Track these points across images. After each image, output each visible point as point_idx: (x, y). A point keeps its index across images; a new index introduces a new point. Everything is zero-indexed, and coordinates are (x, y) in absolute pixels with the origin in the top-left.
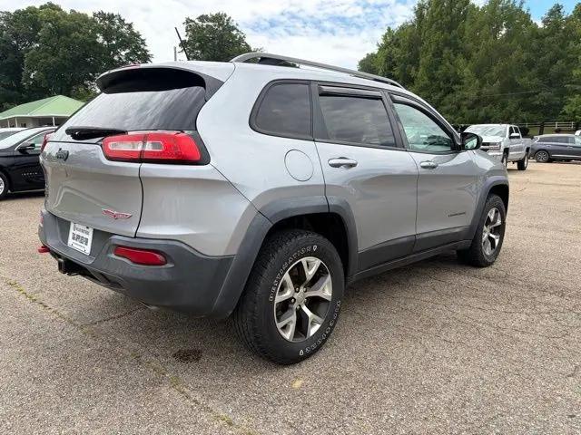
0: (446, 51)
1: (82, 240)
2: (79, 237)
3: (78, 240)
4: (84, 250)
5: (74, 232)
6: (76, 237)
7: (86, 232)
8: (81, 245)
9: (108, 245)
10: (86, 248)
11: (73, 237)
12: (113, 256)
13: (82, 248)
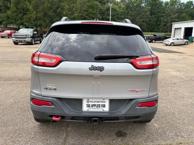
1: (98, 106)
2: (95, 105)
3: (94, 107)
4: (102, 110)
5: (88, 104)
6: (91, 106)
7: (102, 102)
8: (99, 108)
9: (135, 104)
10: (104, 108)
11: (88, 106)
12: (138, 107)
13: (100, 109)
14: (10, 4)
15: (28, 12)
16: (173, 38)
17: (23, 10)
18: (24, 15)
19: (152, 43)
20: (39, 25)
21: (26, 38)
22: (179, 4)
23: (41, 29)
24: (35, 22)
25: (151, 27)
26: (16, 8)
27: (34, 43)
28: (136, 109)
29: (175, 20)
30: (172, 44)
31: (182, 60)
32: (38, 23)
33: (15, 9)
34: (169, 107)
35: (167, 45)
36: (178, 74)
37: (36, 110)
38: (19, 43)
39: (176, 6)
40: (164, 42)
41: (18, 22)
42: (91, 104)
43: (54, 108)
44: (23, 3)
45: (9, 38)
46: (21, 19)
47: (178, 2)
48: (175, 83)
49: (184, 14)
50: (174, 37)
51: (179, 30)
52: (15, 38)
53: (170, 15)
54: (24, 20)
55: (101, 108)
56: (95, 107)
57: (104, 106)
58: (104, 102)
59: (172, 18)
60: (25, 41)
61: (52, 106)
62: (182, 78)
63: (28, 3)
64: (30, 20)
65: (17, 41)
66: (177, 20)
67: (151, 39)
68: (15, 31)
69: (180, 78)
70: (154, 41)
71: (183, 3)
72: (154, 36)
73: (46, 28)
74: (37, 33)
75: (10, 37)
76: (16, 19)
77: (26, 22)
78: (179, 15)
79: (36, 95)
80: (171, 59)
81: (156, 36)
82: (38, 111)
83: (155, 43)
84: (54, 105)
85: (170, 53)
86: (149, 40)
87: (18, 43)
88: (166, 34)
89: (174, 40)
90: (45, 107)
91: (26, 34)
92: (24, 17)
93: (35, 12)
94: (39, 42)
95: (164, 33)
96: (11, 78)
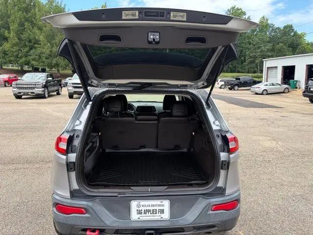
0: (26, 24)
1: (154, 212)
2: (149, 211)
3: (147, 213)
4: (160, 217)
5: (138, 209)
6: (143, 212)
7: (159, 206)
8: (155, 215)
9: (207, 207)
10: (162, 215)
11: (139, 212)
12: (211, 212)
13: (157, 217)
14: (9, 33)
15: (37, 45)
16: (266, 83)
17: (30, 41)
18: (31, 49)
19: (234, 90)
20: (55, 64)
21: (34, 88)
22: (273, 30)
23: (58, 70)
24: (49, 61)
25: (232, 65)
26: (19, 39)
27: (47, 95)
28: (210, 214)
29: (267, 53)
30: (265, 92)
31: (280, 120)
32: (54, 62)
33: (17, 40)
34: (260, 202)
35: (257, 94)
36: (273, 144)
37: (62, 221)
38: (23, 97)
39: (268, 33)
40: (252, 89)
41: (21, 61)
42: (143, 209)
43: (89, 217)
44: (29, 32)
45: (5, 86)
46: (26, 56)
47: (270, 27)
48: (269, 161)
49: (281, 44)
50: (267, 81)
51: (274, 70)
52: (18, 88)
53: (259, 48)
54: (30, 58)
55: (157, 214)
56: (149, 213)
57: (162, 211)
58: (163, 205)
59: (262, 51)
60: (33, 93)
61: (87, 215)
62: (280, 152)
63: (37, 31)
64: (40, 58)
65: (20, 93)
66: (270, 55)
67: (233, 84)
68: (15, 75)
69: (277, 151)
70: (236, 88)
71: (279, 28)
72: (237, 79)
73: (66, 68)
74: (53, 79)
75: (7, 85)
76: (17, 56)
77: (33, 60)
78: (273, 45)
79: (63, 199)
80: (263, 119)
81: (239, 79)
82: (65, 222)
83: (238, 90)
84: (89, 214)
85: (261, 109)
86: (230, 87)
87: (21, 96)
88: (255, 75)
89: (266, 85)
90: (76, 216)
91: (34, 81)
92: (32, 52)
93: (49, 44)
94: (55, 93)
95: (251, 74)
96: (13, 160)
